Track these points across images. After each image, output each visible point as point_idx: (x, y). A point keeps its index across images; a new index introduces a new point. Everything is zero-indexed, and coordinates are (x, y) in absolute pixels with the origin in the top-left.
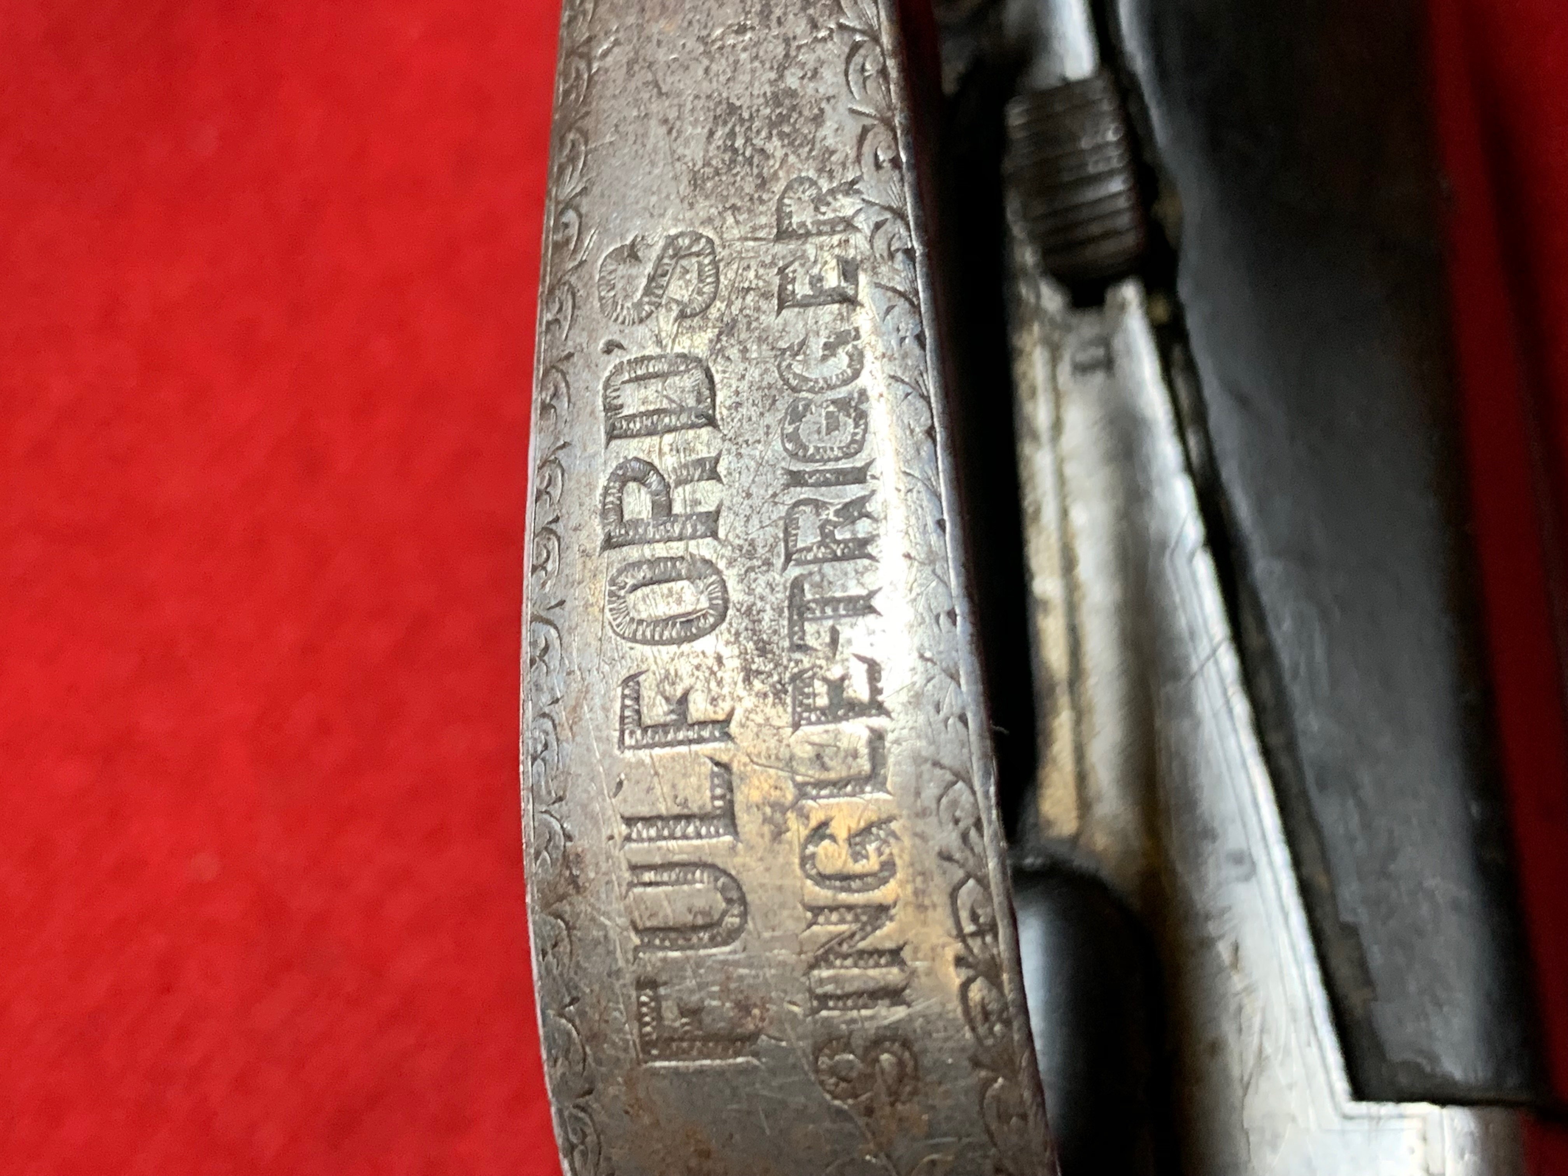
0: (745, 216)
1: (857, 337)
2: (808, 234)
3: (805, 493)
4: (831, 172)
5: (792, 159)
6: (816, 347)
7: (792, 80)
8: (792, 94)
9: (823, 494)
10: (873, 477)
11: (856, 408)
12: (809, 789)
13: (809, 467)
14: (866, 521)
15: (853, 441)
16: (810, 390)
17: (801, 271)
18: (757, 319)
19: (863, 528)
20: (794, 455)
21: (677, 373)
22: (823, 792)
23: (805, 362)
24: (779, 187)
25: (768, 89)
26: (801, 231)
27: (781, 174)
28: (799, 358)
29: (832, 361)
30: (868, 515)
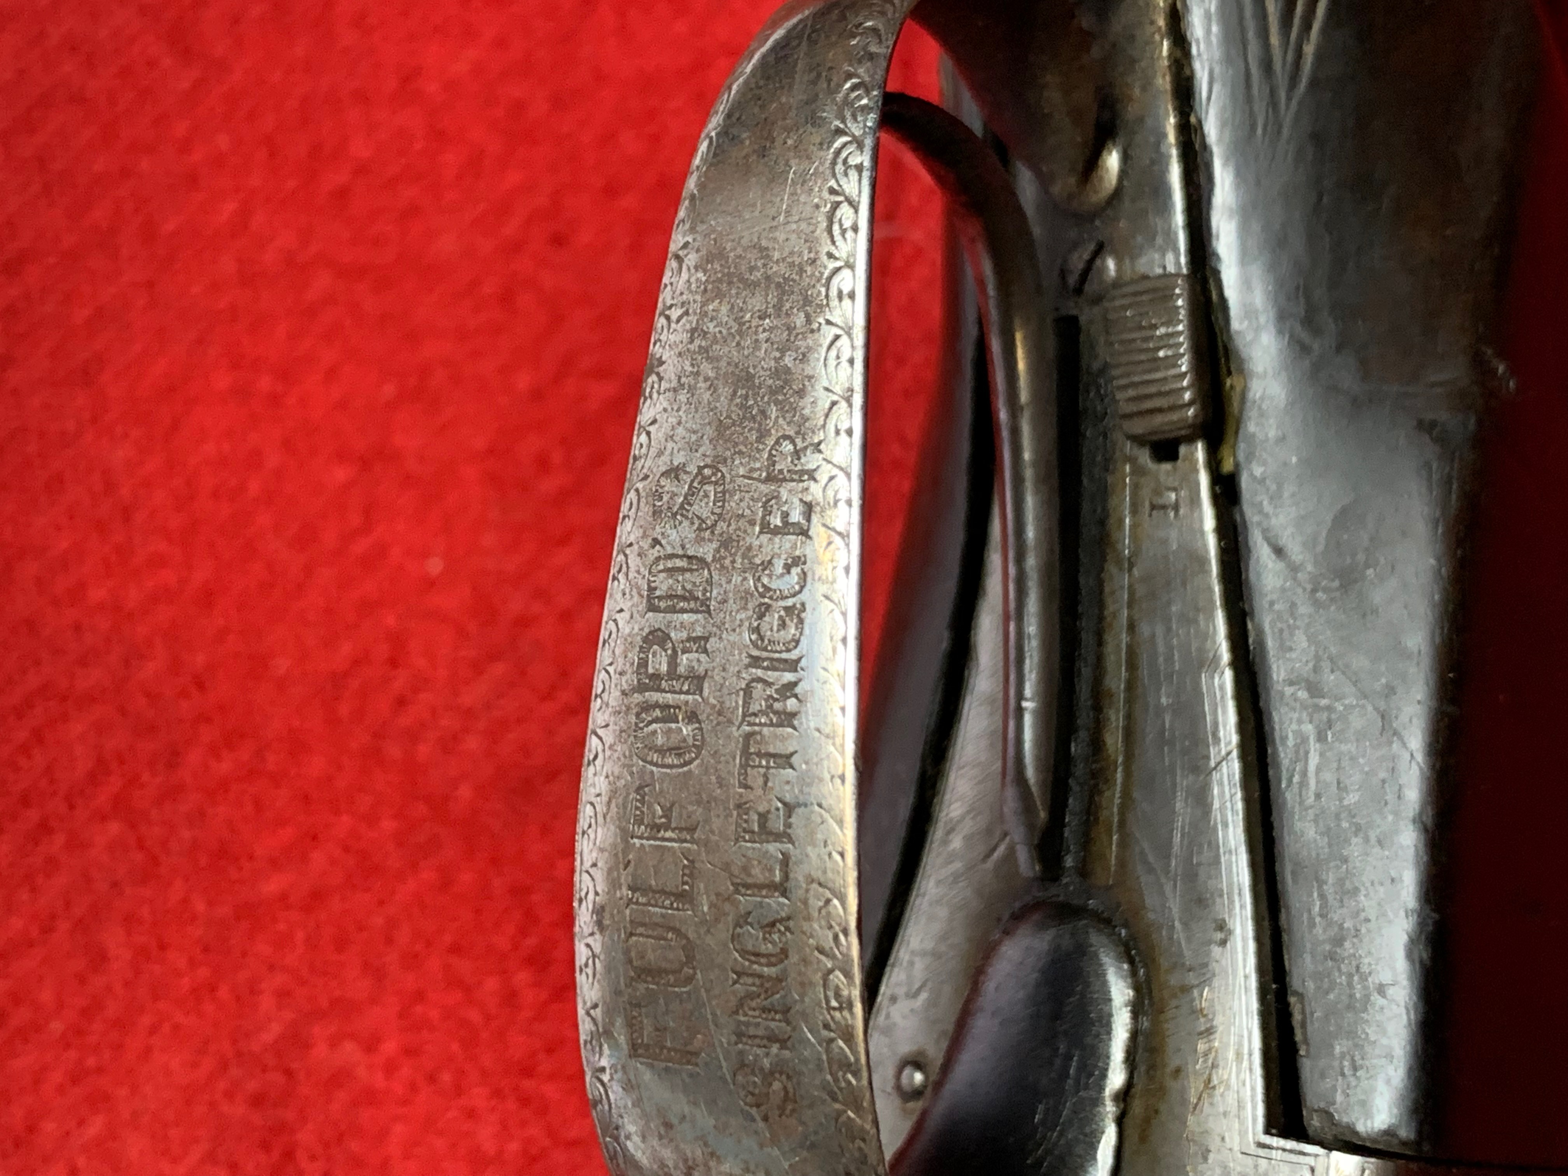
0: (747, 459)
1: (805, 563)
2: (785, 480)
3: (759, 673)
4: (804, 435)
5: (781, 421)
6: (779, 567)
7: (788, 360)
8: (788, 371)
9: (771, 676)
10: (802, 669)
11: (798, 616)
12: (740, 888)
13: (765, 654)
14: (793, 701)
15: (793, 640)
16: (771, 598)
17: (775, 507)
18: (744, 539)
19: (791, 704)
20: (756, 646)
21: (691, 570)
22: (749, 892)
23: (770, 576)
24: (771, 442)
25: (773, 363)
26: (781, 476)
27: (773, 431)
28: (767, 572)
29: (787, 577)
30: (796, 696)
